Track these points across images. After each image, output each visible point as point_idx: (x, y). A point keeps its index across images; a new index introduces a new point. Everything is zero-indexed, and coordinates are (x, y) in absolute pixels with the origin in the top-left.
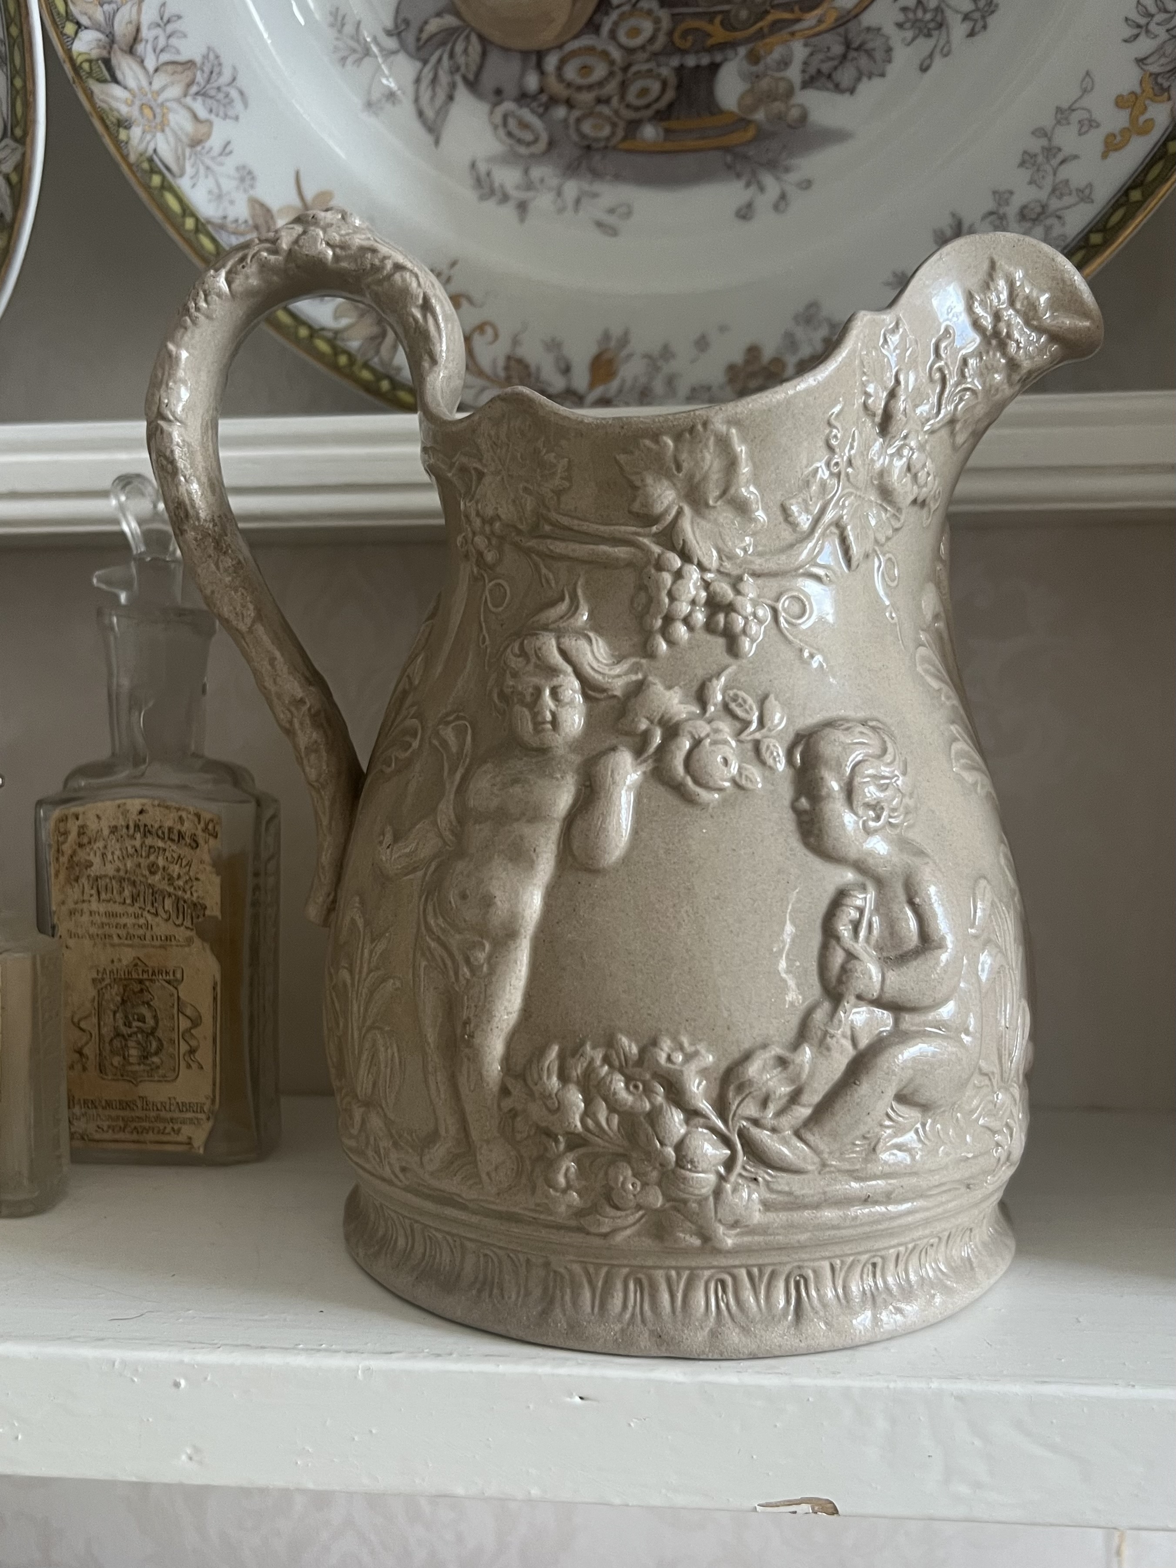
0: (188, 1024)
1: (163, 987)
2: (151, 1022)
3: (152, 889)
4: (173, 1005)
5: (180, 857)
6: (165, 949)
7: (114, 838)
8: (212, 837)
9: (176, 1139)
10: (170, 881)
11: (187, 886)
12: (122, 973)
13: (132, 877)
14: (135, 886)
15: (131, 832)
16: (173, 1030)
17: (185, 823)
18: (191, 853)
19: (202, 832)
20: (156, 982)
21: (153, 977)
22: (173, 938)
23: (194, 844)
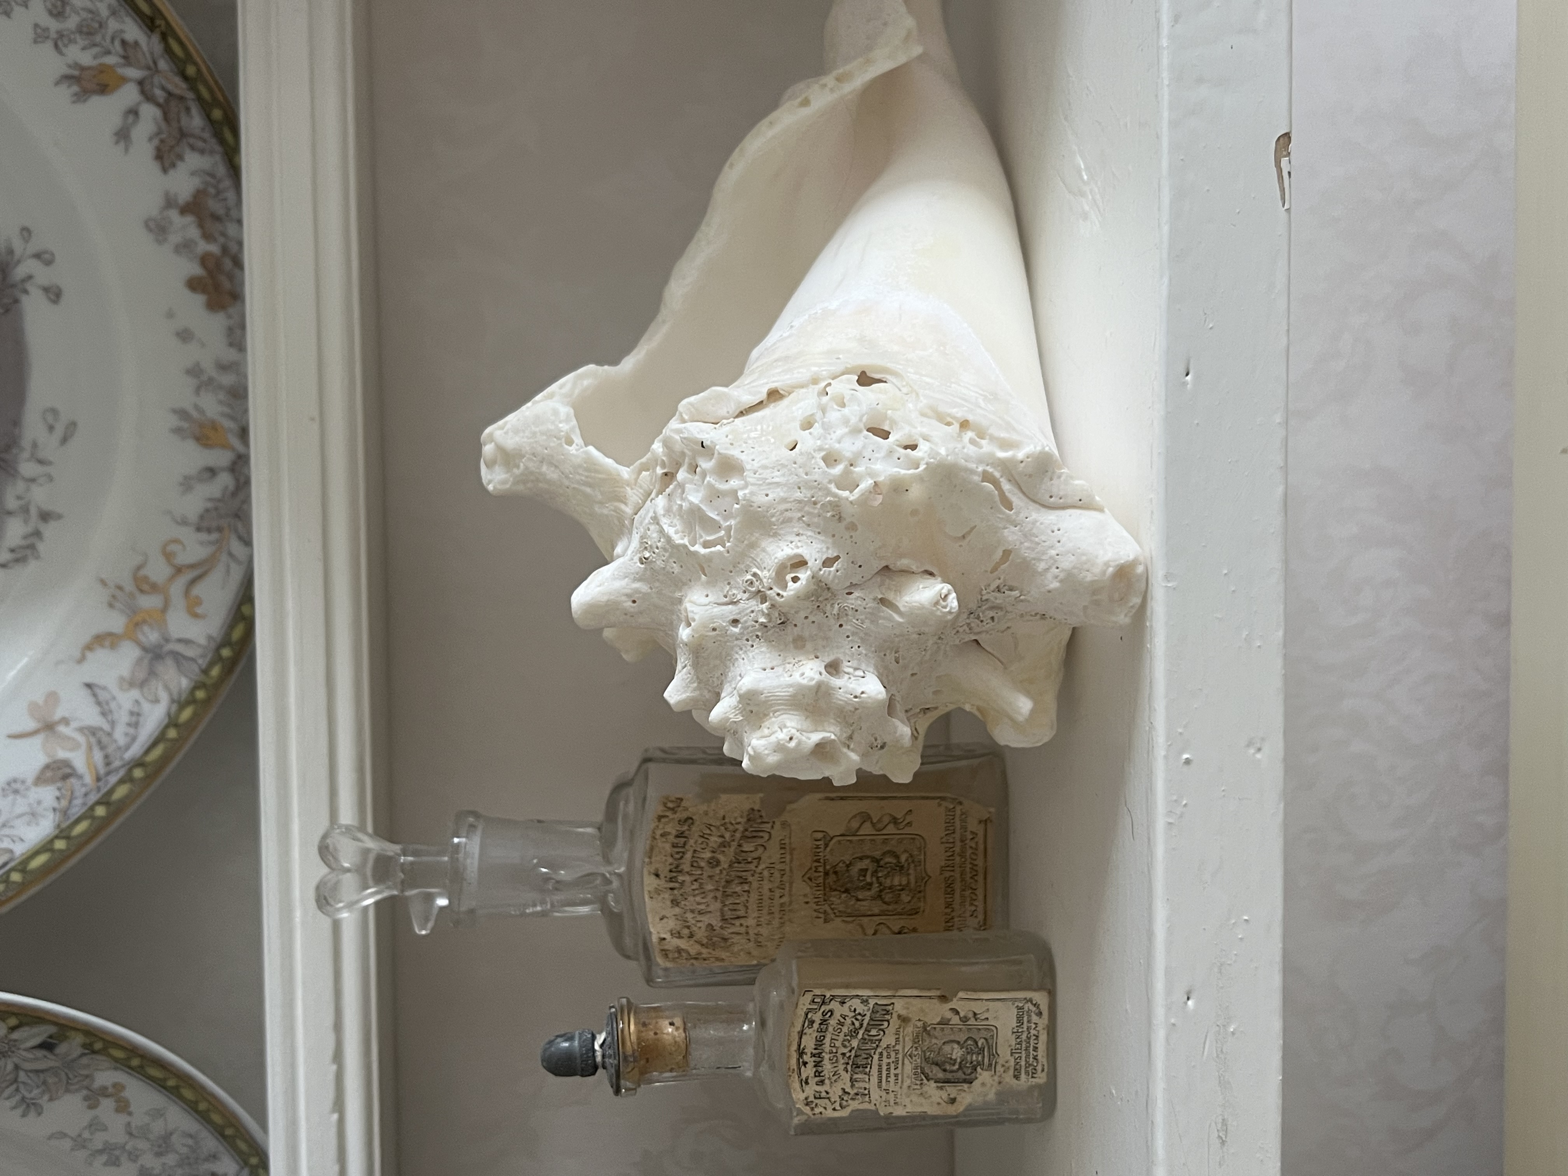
0: (868, 825)
1: (831, 852)
2: (866, 863)
3: (735, 863)
4: (848, 840)
5: (702, 834)
6: (794, 849)
7: (683, 903)
8: (680, 803)
9: (981, 834)
10: (726, 845)
11: (731, 828)
12: (819, 893)
13: (723, 883)
14: (732, 880)
15: (676, 885)
16: (873, 840)
17: (668, 830)
18: (698, 823)
19: (675, 813)
20: (826, 858)
21: (821, 861)
22: (783, 842)
23: (689, 820)
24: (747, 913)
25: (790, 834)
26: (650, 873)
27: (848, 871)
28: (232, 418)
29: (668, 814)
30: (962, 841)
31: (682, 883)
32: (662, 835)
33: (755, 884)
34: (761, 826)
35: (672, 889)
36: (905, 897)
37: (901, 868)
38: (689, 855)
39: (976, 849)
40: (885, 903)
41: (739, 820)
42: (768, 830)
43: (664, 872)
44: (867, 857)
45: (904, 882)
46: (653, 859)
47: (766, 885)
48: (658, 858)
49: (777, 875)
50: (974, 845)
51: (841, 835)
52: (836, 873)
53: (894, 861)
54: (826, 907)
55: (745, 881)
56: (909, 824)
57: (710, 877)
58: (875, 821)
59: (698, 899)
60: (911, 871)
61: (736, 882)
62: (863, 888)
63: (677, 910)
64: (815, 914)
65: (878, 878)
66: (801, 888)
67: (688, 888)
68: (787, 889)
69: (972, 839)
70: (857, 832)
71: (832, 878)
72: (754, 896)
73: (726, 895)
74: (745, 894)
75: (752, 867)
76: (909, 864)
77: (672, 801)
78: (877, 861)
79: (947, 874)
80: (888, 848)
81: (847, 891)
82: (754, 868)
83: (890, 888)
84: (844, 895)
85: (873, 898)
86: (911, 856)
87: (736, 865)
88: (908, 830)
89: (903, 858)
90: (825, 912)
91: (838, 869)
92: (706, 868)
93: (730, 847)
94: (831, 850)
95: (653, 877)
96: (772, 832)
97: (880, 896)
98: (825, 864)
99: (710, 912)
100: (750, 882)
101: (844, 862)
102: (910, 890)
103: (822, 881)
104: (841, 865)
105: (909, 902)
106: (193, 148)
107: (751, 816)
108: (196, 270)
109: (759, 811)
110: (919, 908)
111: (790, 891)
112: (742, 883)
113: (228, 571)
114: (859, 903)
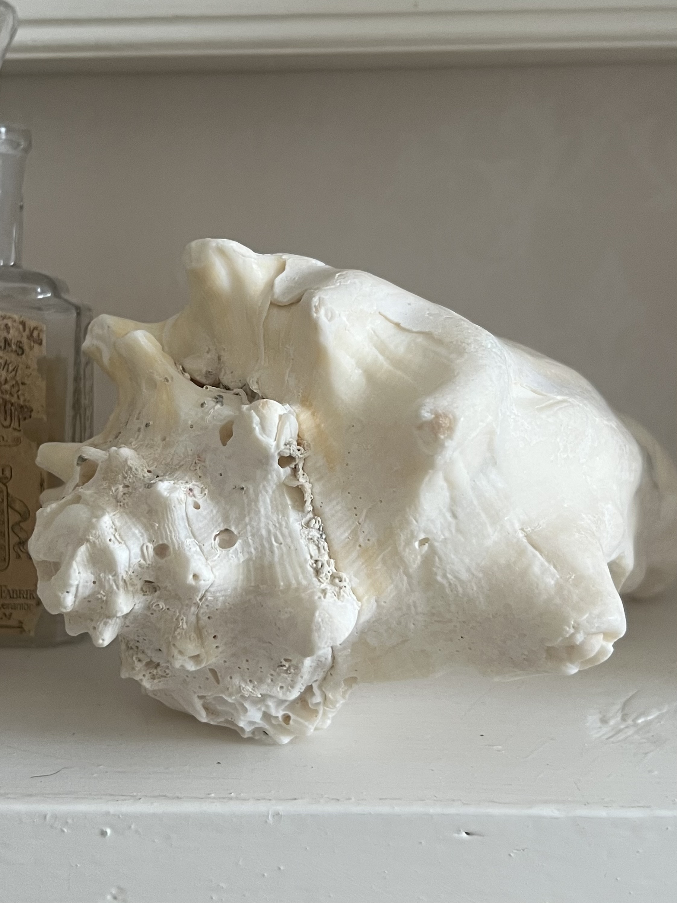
4: (3, 501)
8: (37, 342)
9: (10, 623)
17: (11, 332)
18: (19, 359)
19: (28, 338)
23: (21, 351)
29: (28, 331)
34: (16, 419)
42: (12, 424)
51: (8, 494)
70: (10, 507)
77: (38, 335)
96: (10, 430)
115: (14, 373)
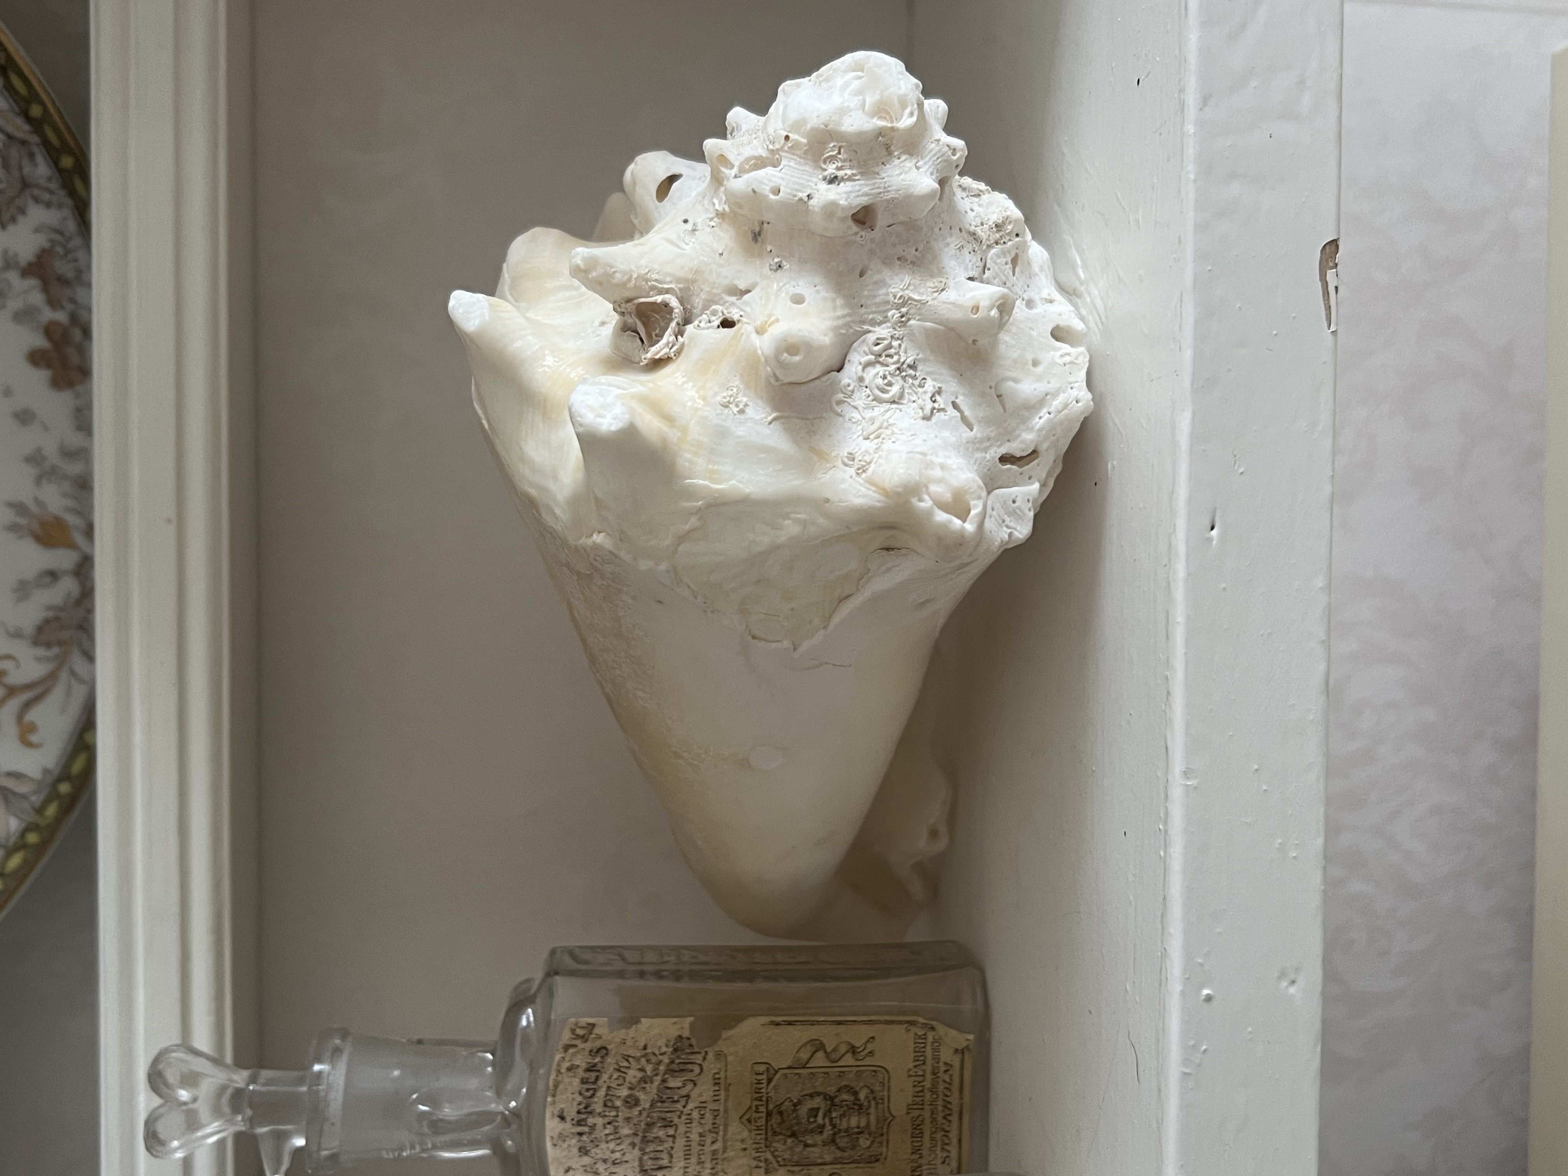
0: (820, 1055)
1: (775, 1088)
2: (817, 1102)
3: (658, 1101)
4: (797, 1074)
5: (617, 1067)
6: (730, 1084)
7: (593, 1151)
8: (592, 1030)
9: (957, 1064)
10: (648, 1080)
11: (654, 1059)
12: (759, 1137)
13: (643, 1126)
14: (654, 1123)
15: (586, 1129)
16: (827, 1073)
17: (577, 1063)
18: (614, 1052)
19: (586, 1041)
20: (770, 1095)
21: (764, 1099)
22: (717, 1076)
23: (603, 1051)
24: (670, 1162)
25: (726, 1066)
26: (553, 1114)
27: (794, 1111)
28: (79, 513)
29: (576, 1042)
30: (934, 1074)
31: (593, 1127)
32: (569, 1069)
33: (682, 1129)
34: (692, 1057)
35: (580, 1134)
36: (864, 1142)
37: (859, 1107)
38: (601, 1093)
39: (950, 1084)
40: (839, 1148)
41: (664, 1049)
42: (698, 1062)
43: (571, 1113)
44: (818, 1094)
45: (863, 1124)
46: (557, 1098)
47: (696, 1129)
48: (564, 1097)
49: (709, 1116)
50: (948, 1080)
51: (789, 1068)
52: (781, 1113)
53: (852, 1098)
54: (769, 1155)
55: (668, 1124)
56: (871, 1053)
57: (628, 1119)
58: (829, 1050)
59: (612, 1145)
60: (872, 1111)
61: (659, 1125)
62: (812, 1131)
63: (586, 1160)
64: (755, 1163)
65: (831, 1119)
66: (737, 1130)
67: (600, 1133)
68: (721, 1133)
69: (946, 1071)
70: (806, 1064)
71: (775, 1120)
72: (681, 1142)
73: (645, 1141)
74: (671, 1139)
75: (679, 1106)
76: (869, 1101)
77: (582, 1027)
78: (832, 1099)
79: (915, 1113)
80: (844, 1083)
81: (793, 1135)
82: (682, 1109)
83: (846, 1131)
84: (789, 1141)
85: (825, 1144)
86: (872, 1092)
87: (659, 1104)
88: (868, 1061)
89: (862, 1096)
90: (766, 1160)
91: (783, 1108)
92: (622, 1108)
93: (652, 1083)
94: (775, 1086)
95: (557, 1120)
96: (705, 1065)
97: (833, 1141)
98: (767, 1100)
99: (626, 1162)
100: (676, 1125)
101: (792, 1101)
102: (870, 1134)
103: (764, 1123)
104: (787, 1103)
105: (869, 1147)
106: (37, 200)
107: (679, 1044)
108: (40, 341)
109: (688, 1039)
110: (881, 1154)
111: (725, 1135)
112: (665, 1126)
113: (68, 693)
114: (808, 1149)
115: (630, 1059)
